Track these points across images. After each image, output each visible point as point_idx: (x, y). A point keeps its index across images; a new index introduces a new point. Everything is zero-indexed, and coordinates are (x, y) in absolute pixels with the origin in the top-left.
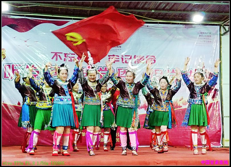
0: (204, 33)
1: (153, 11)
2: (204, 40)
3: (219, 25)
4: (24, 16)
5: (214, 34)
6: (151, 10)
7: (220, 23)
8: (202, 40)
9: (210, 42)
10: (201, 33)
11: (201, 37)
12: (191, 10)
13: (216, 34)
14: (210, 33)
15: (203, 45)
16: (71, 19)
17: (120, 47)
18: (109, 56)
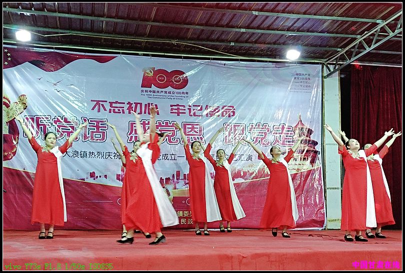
0: (300, 74)
1: (232, 44)
2: (301, 84)
3: (321, 63)
4: (52, 48)
5: (314, 76)
6: (230, 42)
7: (323, 61)
8: (297, 84)
9: (309, 86)
10: (297, 74)
11: (297, 80)
12: (284, 44)
13: (317, 75)
14: (309, 75)
15: (299, 91)
16: (119, 53)
17: (187, 93)
18: (171, 106)
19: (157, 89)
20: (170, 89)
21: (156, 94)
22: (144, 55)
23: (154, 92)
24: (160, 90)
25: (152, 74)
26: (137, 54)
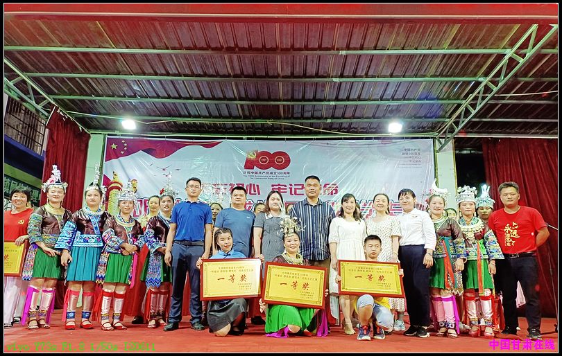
0: (409, 150)
1: (329, 121)
2: (410, 159)
3: (432, 138)
5: (424, 151)
6: (326, 118)
7: (435, 134)
8: (406, 159)
9: (420, 161)
10: (405, 150)
11: (405, 155)
13: (428, 150)
14: (419, 150)
15: (409, 166)
16: (224, 138)
17: (288, 173)
18: (273, 186)
19: (259, 170)
20: (272, 169)
21: (258, 175)
22: (248, 139)
23: (256, 173)
24: (262, 171)
25: (255, 157)
26: (242, 139)
